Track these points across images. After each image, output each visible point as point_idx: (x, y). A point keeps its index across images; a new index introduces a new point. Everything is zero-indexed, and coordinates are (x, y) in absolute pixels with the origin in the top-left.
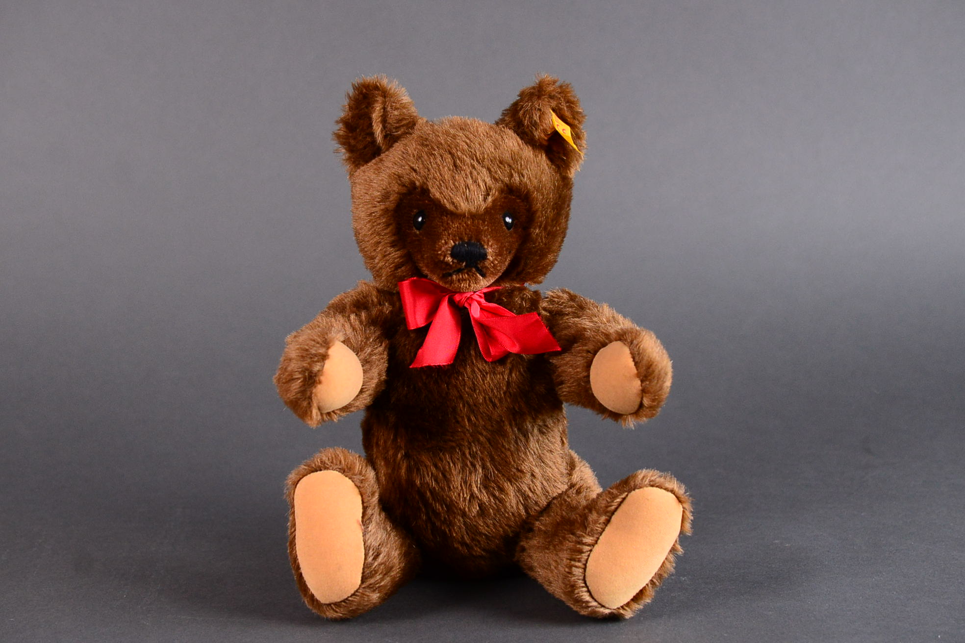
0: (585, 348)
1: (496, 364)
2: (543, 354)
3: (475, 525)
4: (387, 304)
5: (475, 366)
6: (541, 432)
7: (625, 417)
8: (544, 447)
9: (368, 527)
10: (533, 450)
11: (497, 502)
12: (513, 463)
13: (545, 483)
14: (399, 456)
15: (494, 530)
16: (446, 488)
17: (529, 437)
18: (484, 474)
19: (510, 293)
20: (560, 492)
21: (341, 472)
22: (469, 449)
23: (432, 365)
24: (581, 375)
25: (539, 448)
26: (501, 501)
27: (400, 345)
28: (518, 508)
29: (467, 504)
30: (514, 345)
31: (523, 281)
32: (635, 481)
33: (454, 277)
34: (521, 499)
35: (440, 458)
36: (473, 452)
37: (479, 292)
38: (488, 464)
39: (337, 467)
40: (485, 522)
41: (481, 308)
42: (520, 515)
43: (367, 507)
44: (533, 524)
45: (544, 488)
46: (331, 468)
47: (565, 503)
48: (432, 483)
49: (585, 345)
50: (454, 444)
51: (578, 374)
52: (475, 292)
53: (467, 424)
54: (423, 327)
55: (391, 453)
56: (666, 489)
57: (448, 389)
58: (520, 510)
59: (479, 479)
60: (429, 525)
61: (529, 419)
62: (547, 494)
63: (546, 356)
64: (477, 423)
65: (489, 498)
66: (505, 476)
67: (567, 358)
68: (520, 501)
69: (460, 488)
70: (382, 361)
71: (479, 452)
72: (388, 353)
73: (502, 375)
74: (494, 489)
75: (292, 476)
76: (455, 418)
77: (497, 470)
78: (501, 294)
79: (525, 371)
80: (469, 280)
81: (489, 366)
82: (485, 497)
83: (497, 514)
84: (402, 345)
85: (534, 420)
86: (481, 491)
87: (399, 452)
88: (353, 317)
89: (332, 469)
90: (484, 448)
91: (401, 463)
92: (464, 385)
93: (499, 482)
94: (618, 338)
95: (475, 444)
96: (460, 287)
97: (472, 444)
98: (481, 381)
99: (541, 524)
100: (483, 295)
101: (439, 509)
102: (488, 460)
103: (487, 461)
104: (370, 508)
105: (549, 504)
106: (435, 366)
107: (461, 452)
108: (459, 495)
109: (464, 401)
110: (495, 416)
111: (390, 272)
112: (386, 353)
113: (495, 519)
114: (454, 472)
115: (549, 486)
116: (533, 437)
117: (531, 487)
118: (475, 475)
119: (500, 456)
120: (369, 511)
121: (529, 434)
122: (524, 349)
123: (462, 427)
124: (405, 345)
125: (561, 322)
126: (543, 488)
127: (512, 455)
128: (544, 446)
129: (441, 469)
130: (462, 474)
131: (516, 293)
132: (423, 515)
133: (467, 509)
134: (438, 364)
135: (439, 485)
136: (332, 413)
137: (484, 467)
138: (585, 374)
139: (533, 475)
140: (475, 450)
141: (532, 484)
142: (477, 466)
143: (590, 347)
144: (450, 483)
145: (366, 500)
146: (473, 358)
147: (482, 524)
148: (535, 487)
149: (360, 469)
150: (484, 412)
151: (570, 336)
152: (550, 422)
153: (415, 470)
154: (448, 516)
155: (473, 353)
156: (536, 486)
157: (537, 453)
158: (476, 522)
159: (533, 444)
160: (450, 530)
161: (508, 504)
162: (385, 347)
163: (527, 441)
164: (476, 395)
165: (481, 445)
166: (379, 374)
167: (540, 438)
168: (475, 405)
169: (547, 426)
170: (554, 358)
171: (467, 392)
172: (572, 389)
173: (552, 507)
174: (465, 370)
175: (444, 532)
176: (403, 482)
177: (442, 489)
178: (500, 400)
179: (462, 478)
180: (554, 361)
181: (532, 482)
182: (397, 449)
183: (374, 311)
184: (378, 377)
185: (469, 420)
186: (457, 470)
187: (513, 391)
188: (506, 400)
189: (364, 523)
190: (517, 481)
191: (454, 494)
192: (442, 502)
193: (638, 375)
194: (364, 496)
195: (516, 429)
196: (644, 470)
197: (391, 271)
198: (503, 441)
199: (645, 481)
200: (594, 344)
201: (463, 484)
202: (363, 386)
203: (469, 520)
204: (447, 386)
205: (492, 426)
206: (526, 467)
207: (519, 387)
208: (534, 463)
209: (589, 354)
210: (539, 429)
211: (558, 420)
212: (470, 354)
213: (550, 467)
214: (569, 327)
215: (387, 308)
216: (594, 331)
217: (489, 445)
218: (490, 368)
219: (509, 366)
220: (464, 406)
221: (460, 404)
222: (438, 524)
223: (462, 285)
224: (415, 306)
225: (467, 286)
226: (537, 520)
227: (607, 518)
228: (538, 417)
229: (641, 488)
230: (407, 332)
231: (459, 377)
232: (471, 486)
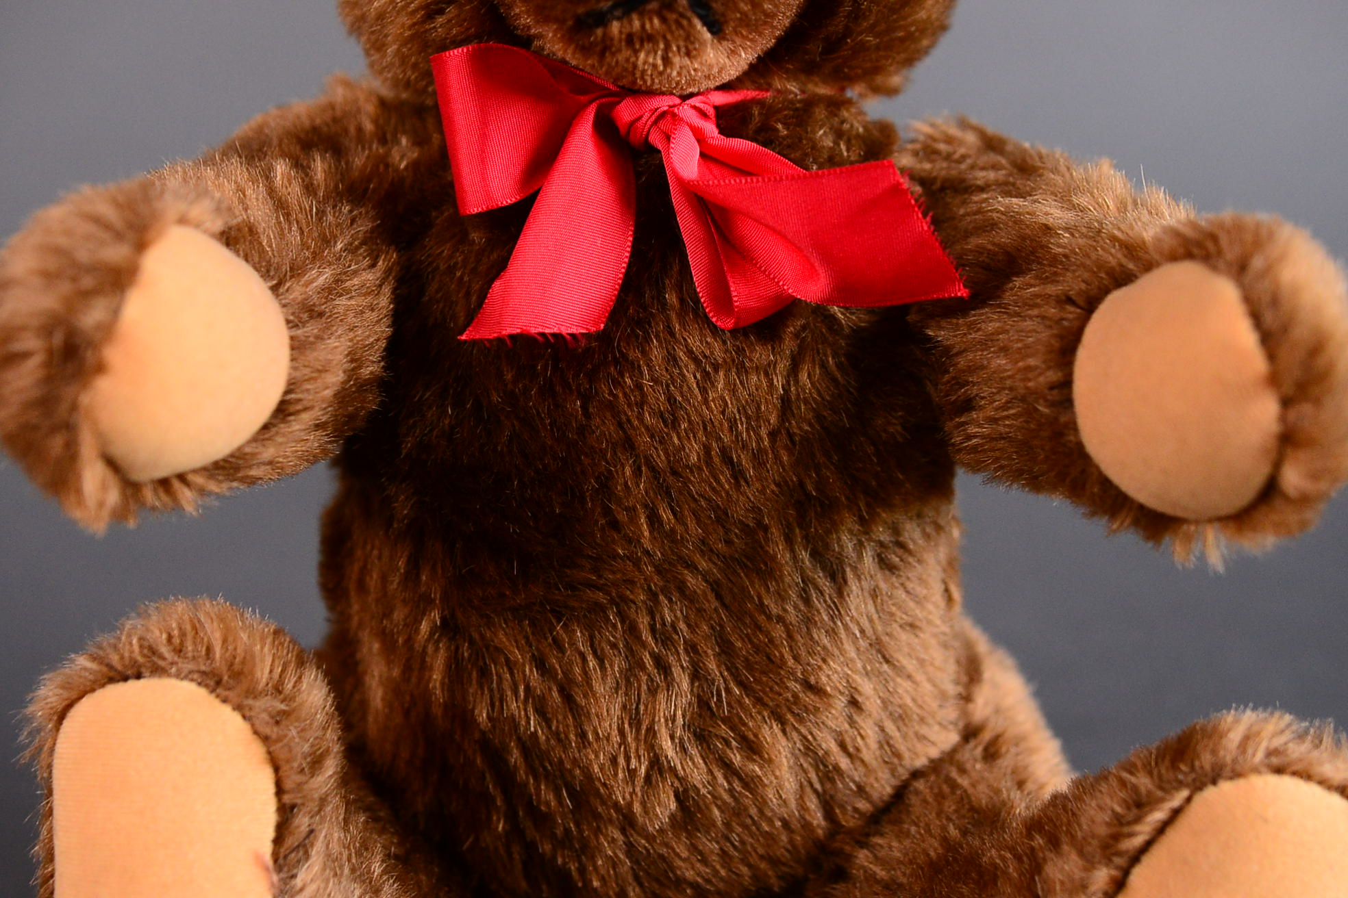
0: (1051, 289)
1: (746, 335)
2: (904, 309)
3: (662, 857)
4: (404, 141)
5: (677, 341)
6: (885, 564)
7: (1193, 528)
8: (892, 615)
9: (294, 877)
10: (858, 624)
11: (737, 786)
12: (791, 662)
13: (890, 727)
14: (424, 627)
15: (723, 873)
16: (572, 737)
17: (845, 582)
18: (699, 696)
19: (802, 114)
20: (934, 753)
21: (207, 686)
22: (652, 614)
23: (533, 331)
24: (1041, 379)
25: (875, 617)
26: (750, 783)
27: (437, 268)
28: (802, 807)
29: (638, 789)
30: (811, 274)
31: (843, 77)
32: (1214, 752)
33: (615, 27)
34: (813, 776)
35: (554, 639)
36: (664, 624)
37: (700, 97)
38: (712, 665)
39: (191, 666)
40: (694, 848)
41: (702, 154)
42: (807, 826)
43: (293, 807)
44: (849, 857)
45: (888, 743)
46: (174, 670)
47: (953, 793)
48: (528, 719)
49: (1052, 279)
50: (601, 598)
51: (1030, 375)
52: (685, 98)
53: (646, 534)
54: (511, 206)
55: (399, 615)
56: (1324, 783)
57: (587, 414)
58: (807, 810)
59: (679, 713)
60: (516, 850)
61: (850, 522)
62: (896, 761)
63: (912, 318)
64: (679, 529)
65: (710, 772)
66: (765, 705)
67: (989, 321)
68: (811, 785)
69: (616, 738)
70: (372, 316)
71: (682, 626)
72: (394, 291)
73: (767, 374)
74: (727, 743)
75: (48, 693)
76: (607, 512)
77: (741, 684)
78: (770, 111)
79: (839, 366)
80: (664, 37)
81: (724, 342)
82: (696, 771)
83: (734, 824)
84: (442, 267)
85: (866, 524)
86: (684, 750)
87: (424, 614)
88: (281, 169)
89: (178, 676)
90: (700, 611)
91: (430, 649)
92: (641, 404)
93: (745, 724)
94: (1181, 251)
95: (670, 600)
96: (635, 66)
97: (661, 597)
98: (696, 391)
99: (876, 857)
100: (711, 112)
101: (548, 804)
102: (710, 651)
103: (707, 656)
104: (305, 810)
105: (900, 793)
106: (543, 334)
107: (623, 622)
108: (614, 761)
109: (637, 456)
110: (739, 511)
111: (410, 27)
112: (387, 290)
113: (728, 839)
114: (599, 687)
115: (905, 737)
116: (859, 580)
117: (848, 740)
118: (669, 698)
119: (750, 640)
120: (302, 822)
121: (848, 570)
122: (843, 292)
123: (630, 541)
124: (451, 270)
125: (962, 211)
126: (886, 742)
127: (790, 637)
128: (894, 609)
129: (557, 674)
130: (626, 694)
131: (820, 113)
132: (499, 820)
133: (637, 808)
134: (556, 330)
135: (550, 727)
136: (177, 485)
137: (697, 674)
138: (1053, 376)
139: (854, 703)
140: (668, 619)
141: (850, 731)
142: (677, 671)
143: (1072, 283)
144: (586, 723)
145: (288, 784)
146: (674, 316)
147: (685, 854)
148: (859, 739)
149: (276, 675)
150: (701, 495)
151: (995, 254)
152: (912, 533)
153: (474, 674)
154: (577, 825)
155: (671, 298)
156: (862, 737)
157: (869, 632)
158: (667, 845)
159: (858, 602)
160: (582, 870)
161: (770, 794)
162: (388, 272)
163: (840, 594)
164: (679, 438)
165: (691, 601)
166: (355, 359)
167: (883, 585)
168: (675, 473)
169: (902, 546)
170: (943, 324)
171: (647, 428)
172: (1001, 429)
173: (909, 805)
174: (644, 353)
175: (565, 875)
176: (437, 711)
177: (563, 742)
178: (758, 458)
179: (624, 707)
180: (942, 334)
181: (852, 723)
182: (421, 605)
183: (359, 160)
184: (347, 366)
185: (654, 519)
186: (610, 681)
187: (800, 428)
188: (777, 457)
189: (281, 861)
190: (801, 720)
191: (597, 756)
192: (559, 782)
193: (1273, 379)
194: (284, 768)
195: (804, 555)
196: (1249, 712)
197: (414, 24)
198: (763, 591)
199: (1254, 755)
200: (1086, 275)
201: (626, 726)
202: (287, 392)
203: (643, 841)
204: (584, 407)
205: (728, 542)
206: (835, 677)
207: (819, 417)
208: (859, 665)
209: (1070, 308)
210: (879, 555)
211: (939, 528)
212: (664, 305)
213: (909, 677)
214: (993, 225)
215: (403, 154)
216: (1083, 236)
217: (715, 604)
218: (726, 351)
219: (789, 345)
220: (637, 472)
221: (623, 466)
222: (546, 848)
223: (642, 55)
224: (484, 137)
225: (659, 62)
226: (863, 845)
227: (1114, 872)
228: (879, 515)
229: (1236, 775)
230: (460, 225)
231: (623, 377)
232: (655, 733)
